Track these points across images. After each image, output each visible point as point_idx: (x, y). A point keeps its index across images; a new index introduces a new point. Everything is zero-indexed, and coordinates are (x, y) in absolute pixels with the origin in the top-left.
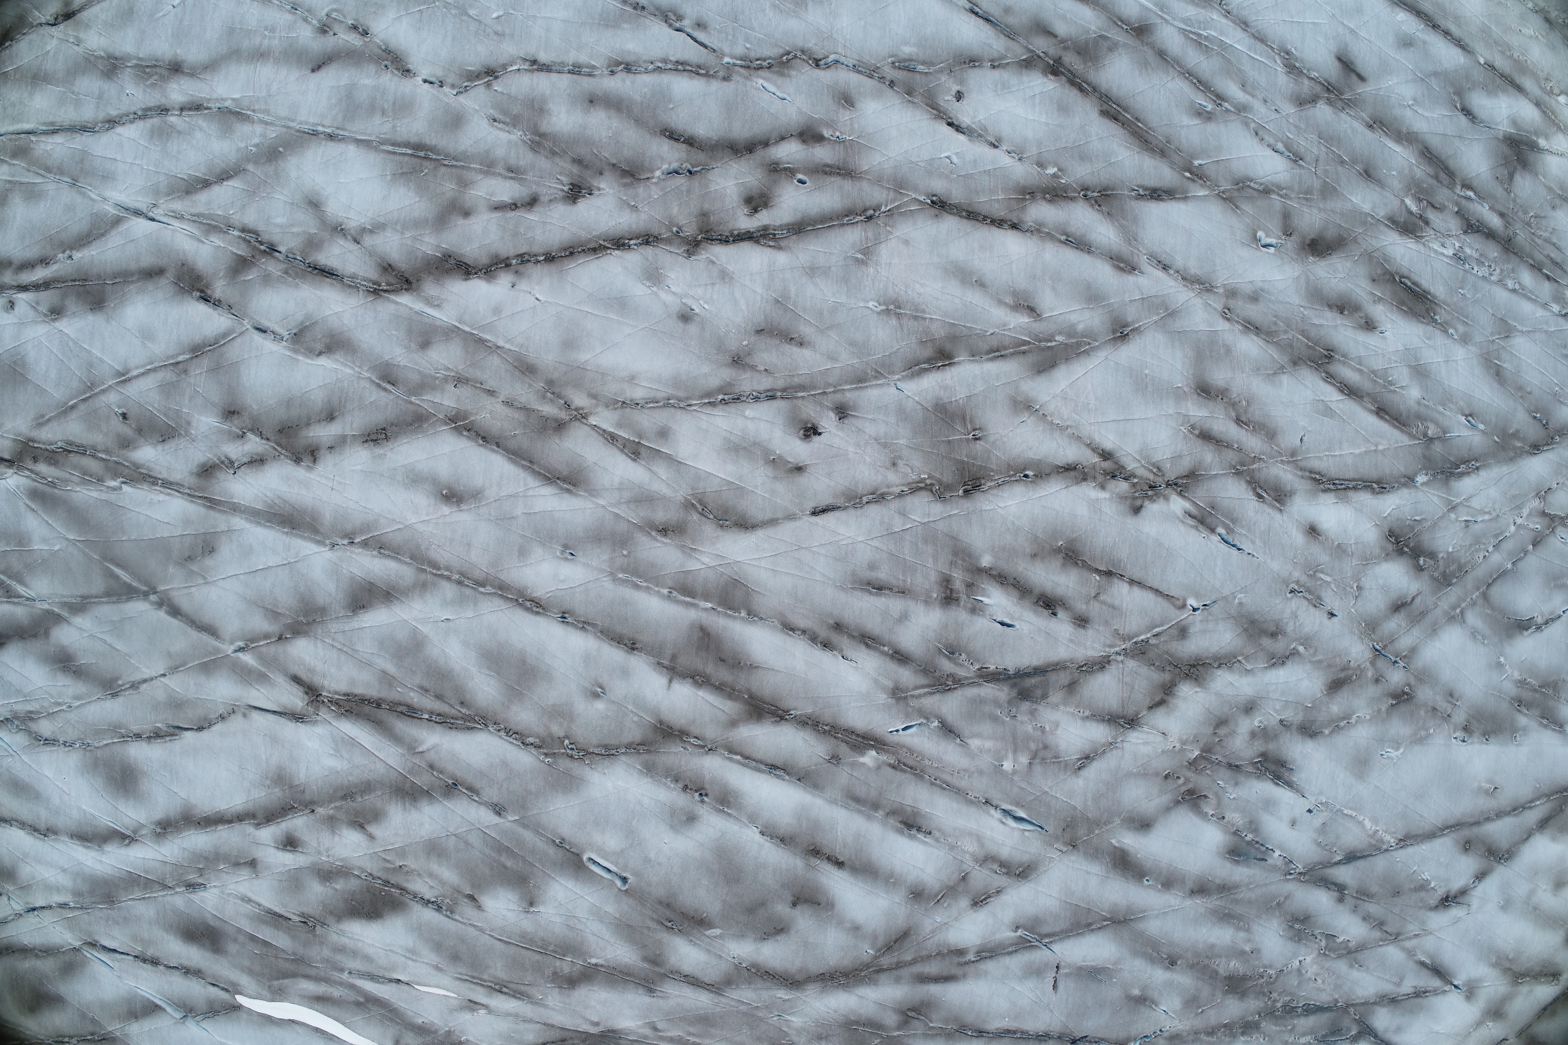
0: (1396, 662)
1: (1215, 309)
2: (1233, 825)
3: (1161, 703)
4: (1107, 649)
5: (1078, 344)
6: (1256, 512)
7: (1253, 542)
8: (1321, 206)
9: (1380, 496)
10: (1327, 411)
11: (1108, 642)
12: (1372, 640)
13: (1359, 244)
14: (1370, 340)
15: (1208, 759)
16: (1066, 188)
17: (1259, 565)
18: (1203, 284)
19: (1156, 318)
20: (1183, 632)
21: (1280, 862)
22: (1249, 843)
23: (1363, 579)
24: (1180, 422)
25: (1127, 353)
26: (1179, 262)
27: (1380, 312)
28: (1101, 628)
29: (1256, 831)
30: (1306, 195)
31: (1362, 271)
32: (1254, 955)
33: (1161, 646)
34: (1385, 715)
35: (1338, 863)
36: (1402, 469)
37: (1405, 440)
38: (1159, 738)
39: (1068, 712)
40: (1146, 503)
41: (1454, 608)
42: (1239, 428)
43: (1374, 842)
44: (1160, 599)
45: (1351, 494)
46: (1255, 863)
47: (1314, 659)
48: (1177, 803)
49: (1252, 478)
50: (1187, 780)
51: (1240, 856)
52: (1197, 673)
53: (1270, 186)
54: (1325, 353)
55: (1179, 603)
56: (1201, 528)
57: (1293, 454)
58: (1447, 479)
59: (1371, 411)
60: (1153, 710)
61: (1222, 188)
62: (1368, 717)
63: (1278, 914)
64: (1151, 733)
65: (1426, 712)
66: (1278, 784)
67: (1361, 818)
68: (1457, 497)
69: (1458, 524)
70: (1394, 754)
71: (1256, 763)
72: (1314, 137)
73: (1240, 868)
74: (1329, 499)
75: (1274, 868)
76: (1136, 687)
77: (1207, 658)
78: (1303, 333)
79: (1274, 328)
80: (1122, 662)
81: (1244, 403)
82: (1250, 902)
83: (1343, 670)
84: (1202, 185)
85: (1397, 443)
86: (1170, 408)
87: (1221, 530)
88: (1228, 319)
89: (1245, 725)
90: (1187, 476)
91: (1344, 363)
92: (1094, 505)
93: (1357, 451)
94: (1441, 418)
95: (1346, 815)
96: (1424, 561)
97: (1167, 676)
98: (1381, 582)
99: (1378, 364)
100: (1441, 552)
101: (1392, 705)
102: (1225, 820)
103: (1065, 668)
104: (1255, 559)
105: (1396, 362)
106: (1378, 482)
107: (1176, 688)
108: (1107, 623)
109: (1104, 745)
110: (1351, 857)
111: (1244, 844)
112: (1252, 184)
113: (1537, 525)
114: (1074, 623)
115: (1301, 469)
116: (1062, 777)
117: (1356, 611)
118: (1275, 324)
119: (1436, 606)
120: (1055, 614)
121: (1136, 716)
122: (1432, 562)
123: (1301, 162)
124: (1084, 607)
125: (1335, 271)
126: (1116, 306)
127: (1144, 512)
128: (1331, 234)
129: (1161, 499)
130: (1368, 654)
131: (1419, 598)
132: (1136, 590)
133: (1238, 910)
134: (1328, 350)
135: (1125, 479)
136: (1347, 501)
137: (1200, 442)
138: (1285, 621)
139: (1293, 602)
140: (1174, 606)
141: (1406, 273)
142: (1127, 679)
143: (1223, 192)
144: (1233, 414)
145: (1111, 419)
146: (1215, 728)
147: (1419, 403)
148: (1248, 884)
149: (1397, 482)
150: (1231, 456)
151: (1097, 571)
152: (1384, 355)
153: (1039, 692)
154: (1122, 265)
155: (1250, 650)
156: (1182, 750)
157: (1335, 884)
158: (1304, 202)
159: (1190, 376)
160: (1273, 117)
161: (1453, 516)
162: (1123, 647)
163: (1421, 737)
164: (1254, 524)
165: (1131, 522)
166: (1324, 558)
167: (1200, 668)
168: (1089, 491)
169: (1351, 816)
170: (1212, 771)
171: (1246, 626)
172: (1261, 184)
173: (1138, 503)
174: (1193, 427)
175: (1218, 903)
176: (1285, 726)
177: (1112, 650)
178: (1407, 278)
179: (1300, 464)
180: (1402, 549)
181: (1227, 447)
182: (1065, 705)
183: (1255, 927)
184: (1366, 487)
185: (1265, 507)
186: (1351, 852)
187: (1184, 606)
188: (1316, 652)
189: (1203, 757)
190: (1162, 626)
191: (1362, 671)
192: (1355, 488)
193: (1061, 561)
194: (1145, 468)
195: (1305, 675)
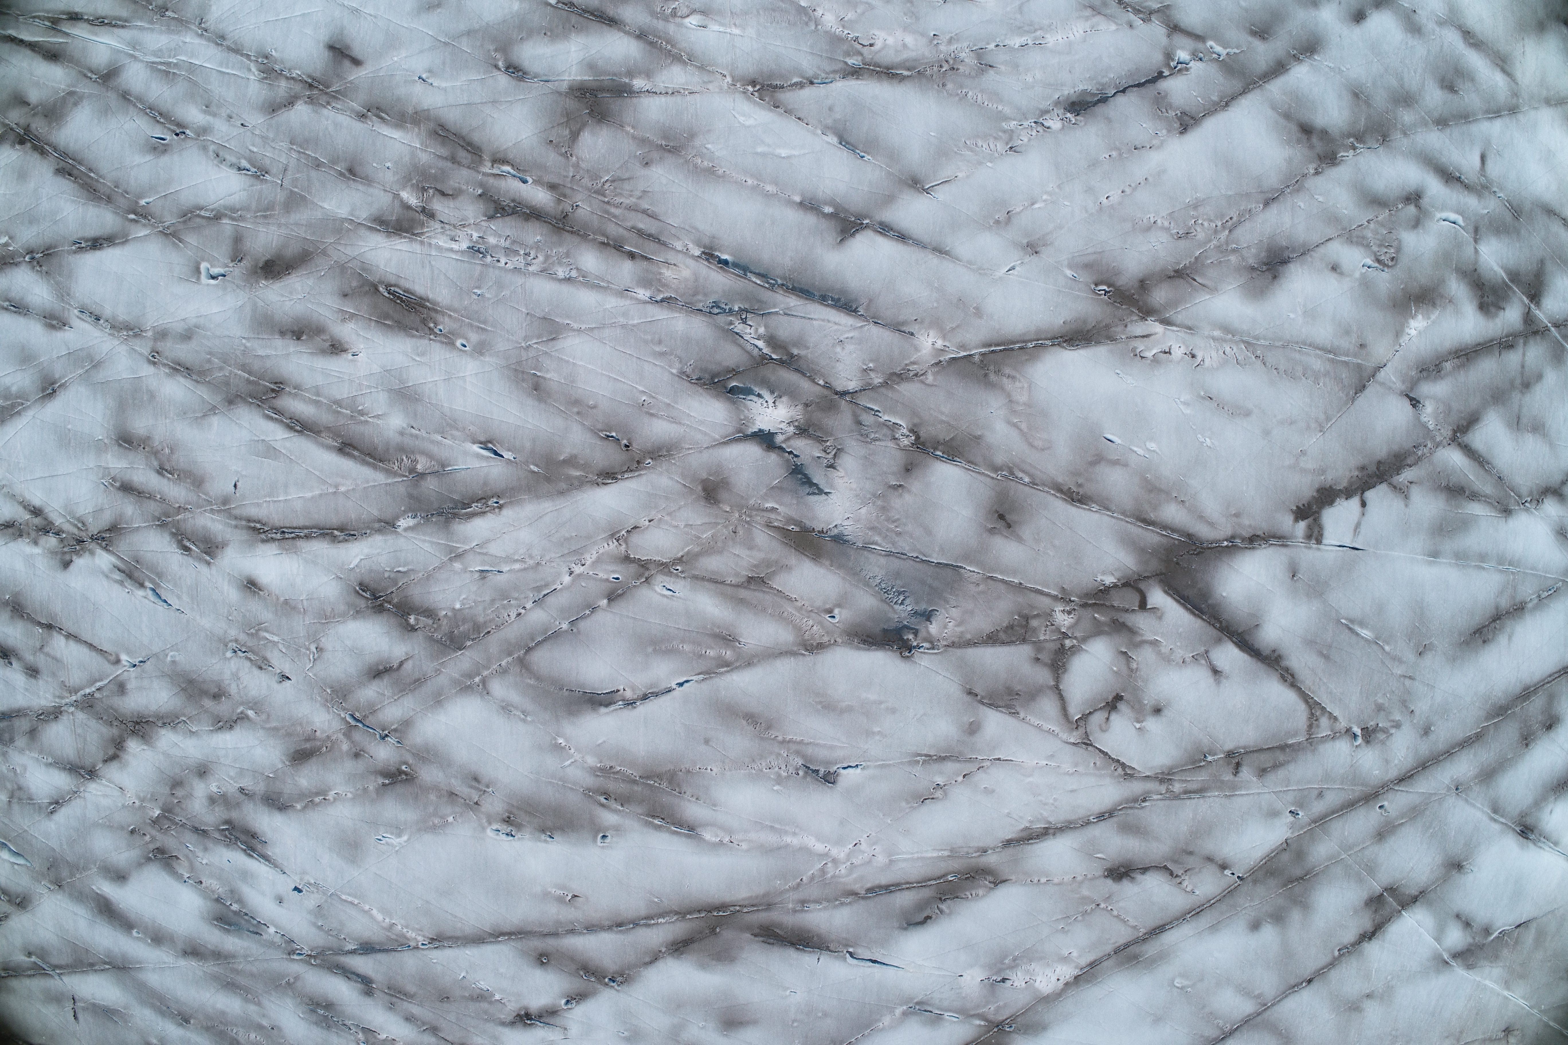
0: (387, 736)
1: (141, 354)
2: (213, 892)
3: (114, 758)
4: (57, 700)
5: (13, 406)
6: (181, 566)
7: (179, 597)
8: (283, 221)
9: (341, 545)
10: (270, 451)
11: (57, 693)
12: (344, 709)
13: (329, 256)
14: (336, 365)
15: (170, 820)
16: (12, 255)
17: (188, 621)
18: (132, 330)
19: (81, 371)
20: (121, 688)
21: (278, 939)
22: (235, 913)
23: (323, 640)
24: (100, 475)
25: (53, 409)
26: (108, 311)
27: (347, 331)
28: (49, 679)
29: (240, 901)
30: (265, 212)
31: (330, 286)
32: (275, 1031)
33: (104, 699)
34: (374, 795)
35: (353, 952)
36: (376, 513)
37: (380, 478)
38: (117, 793)
39: (32, 758)
40: (74, 558)
41: (471, 676)
42: (160, 478)
43: (394, 937)
44: (94, 654)
45: (300, 543)
46: (248, 936)
47: (268, 726)
48: (149, 859)
49: (178, 530)
50: (153, 839)
51: (230, 925)
52: (143, 730)
53: (222, 210)
54: (272, 386)
55: (113, 658)
56: (128, 583)
57: (226, 501)
58: (448, 521)
59: (329, 448)
60: (108, 763)
61: (166, 224)
62: (350, 795)
63: (291, 994)
64: (108, 786)
65: (439, 797)
66: (252, 856)
67: (367, 907)
68: (464, 543)
69: (468, 575)
70: (395, 841)
71: (223, 830)
72: (285, 145)
73: (230, 938)
74: (271, 549)
75: (271, 944)
76: (88, 739)
77: (150, 716)
78: (244, 367)
79: (207, 366)
80: (72, 713)
81: (167, 451)
82: (252, 975)
83: (308, 740)
84: (144, 225)
85: (368, 482)
86: (91, 461)
87: (148, 584)
88: (154, 363)
89: (200, 790)
90: (109, 530)
91: (296, 395)
92: (29, 560)
93: (309, 495)
94: (436, 449)
95: (346, 901)
96: (416, 619)
97: (115, 731)
98: (348, 643)
99: (342, 392)
100: (444, 609)
101: (384, 785)
102: (204, 885)
103: (26, 715)
104: (183, 615)
105: (369, 387)
106: (341, 529)
107: (125, 744)
108: (54, 675)
109: (68, 793)
110: (367, 948)
111: (231, 914)
112: (203, 213)
113: (611, 572)
114: (26, 674)
115: (236, 518)
116: (37, 818)
117: (315, 675)
118: (209, 361)
119: (438, 672)
120: (11, 664)
121: (94, 768)
122: (430, 622)
123: (268, 177)
124: (32, 658)
125: (291, 293)
126: (45, 365)
127: (72, 567)
128: (292, 250)
129: (87, 553)
130: (337, 725)
131: (410, 662)
132: (72, 644)
133: (241, 980)
134: (276, 383)
135: (57, 534)
136: (296, 551)
137: (120, 494)
138: (227, 682)
139: (232, 662)
140: (109, 661)
141: (393, 280)
142: (79, 731)
143: (168, 228)
144: (156, 464)
145: (38, 476)
146: (171, 789)
147: (402, 433)
148: (246, 957)
149: (368, 528)
150: (153, 507)
151: (40, 624)
152: (351, 381)
153: (7, 736)
154: (54, 322)
155: (191, 710)
156: (142, 807)
157: (358, 975)
158: (261, 221)
159: (111, 428)
160: (235, 134)
161: (457, 566)
162: (74, 698)
163: (434, 825)
164: (180, 578)
165: (61, 577)
166: (266, 615)
167: (145, 726)
168: (24, 547)
169: (352, 903)
170: (177, 832)
171: (183, 686)
172: (212, 210)
173: (67, 557)
174: (114, 479)
175: (216, 969)
176: (246, 794)
177: (64, 702)
178: (395, 286)
179: (234, 512)
180: (381, 605)
181: (149, 498)
182: (30, 750)
183: (265, 1002)
184: (323, 535)
185: (190, 560)
186: (366, 943)
187: (118, 661)
188: (269, 715)
189: (166, 817)
190: (102, 680)
191: (334, 743)
192: (307, 537)
193: (10, 613)
194: (71, 523)
195: (257, 742)
